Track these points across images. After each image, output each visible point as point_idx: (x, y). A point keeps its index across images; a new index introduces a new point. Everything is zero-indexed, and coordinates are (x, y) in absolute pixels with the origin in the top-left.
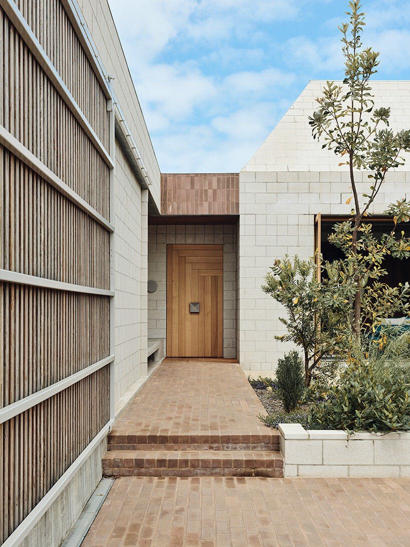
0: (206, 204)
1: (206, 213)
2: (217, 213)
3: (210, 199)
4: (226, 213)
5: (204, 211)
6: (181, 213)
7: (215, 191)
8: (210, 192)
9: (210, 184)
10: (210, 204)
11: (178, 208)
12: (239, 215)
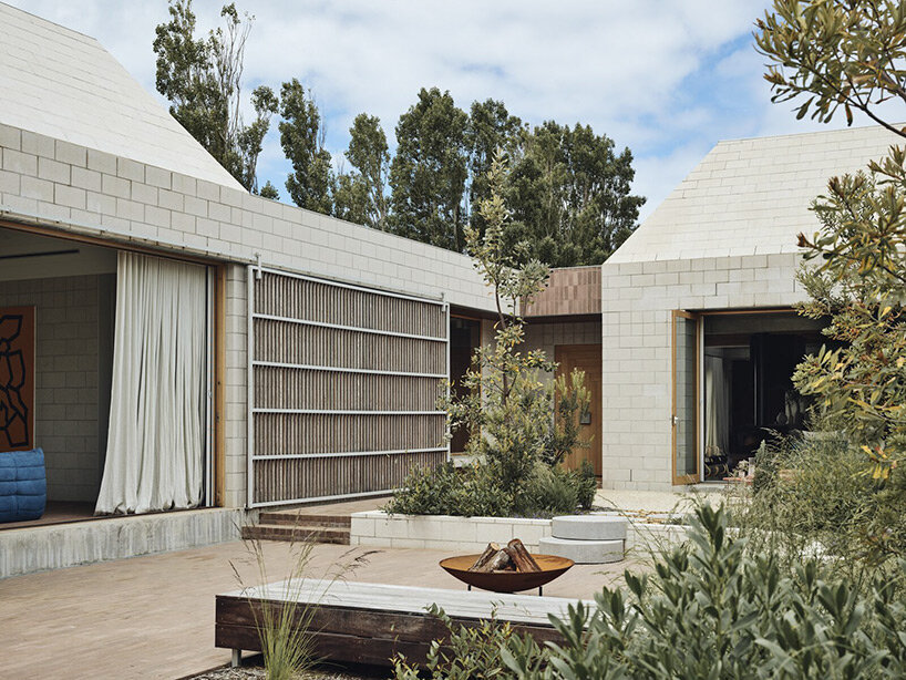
0: (566, 303)
1: (567, 313)
2: (578, 313)
3: (571, 297)
4: (587, 312)
5: (564, 310)
6: (540, 314)
7: (576, 287)
8: (571, 289)
9: (571, 280)
10: (570, 302)
11: (538, 310)
12: (601, 314)
